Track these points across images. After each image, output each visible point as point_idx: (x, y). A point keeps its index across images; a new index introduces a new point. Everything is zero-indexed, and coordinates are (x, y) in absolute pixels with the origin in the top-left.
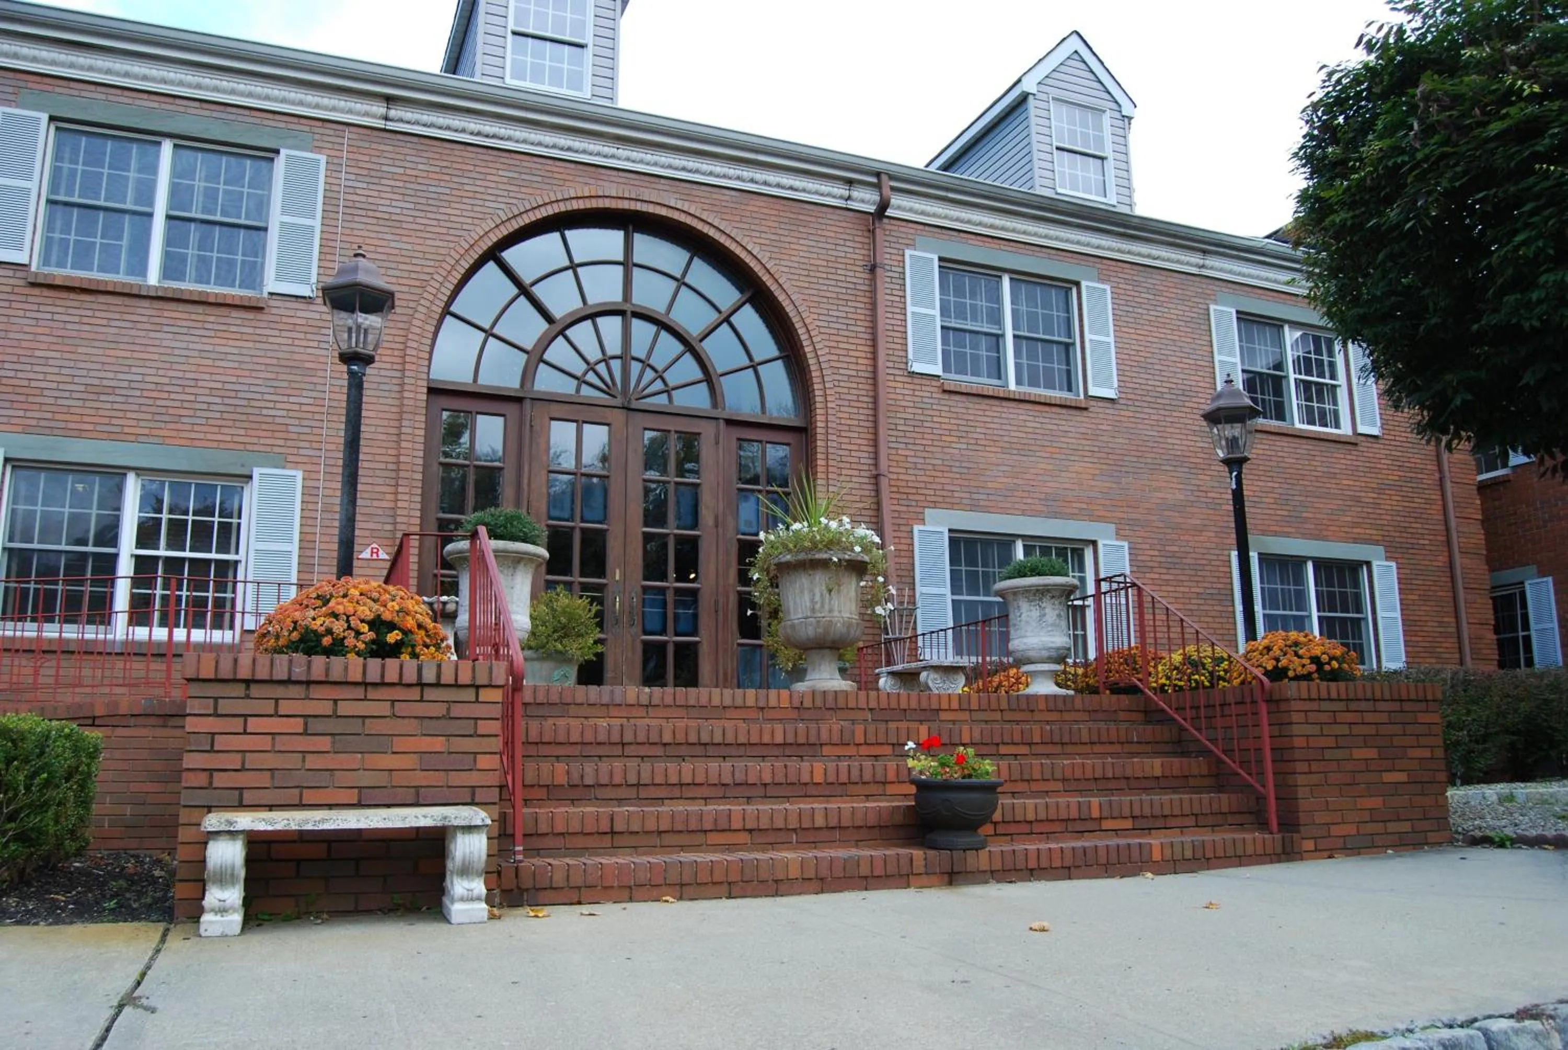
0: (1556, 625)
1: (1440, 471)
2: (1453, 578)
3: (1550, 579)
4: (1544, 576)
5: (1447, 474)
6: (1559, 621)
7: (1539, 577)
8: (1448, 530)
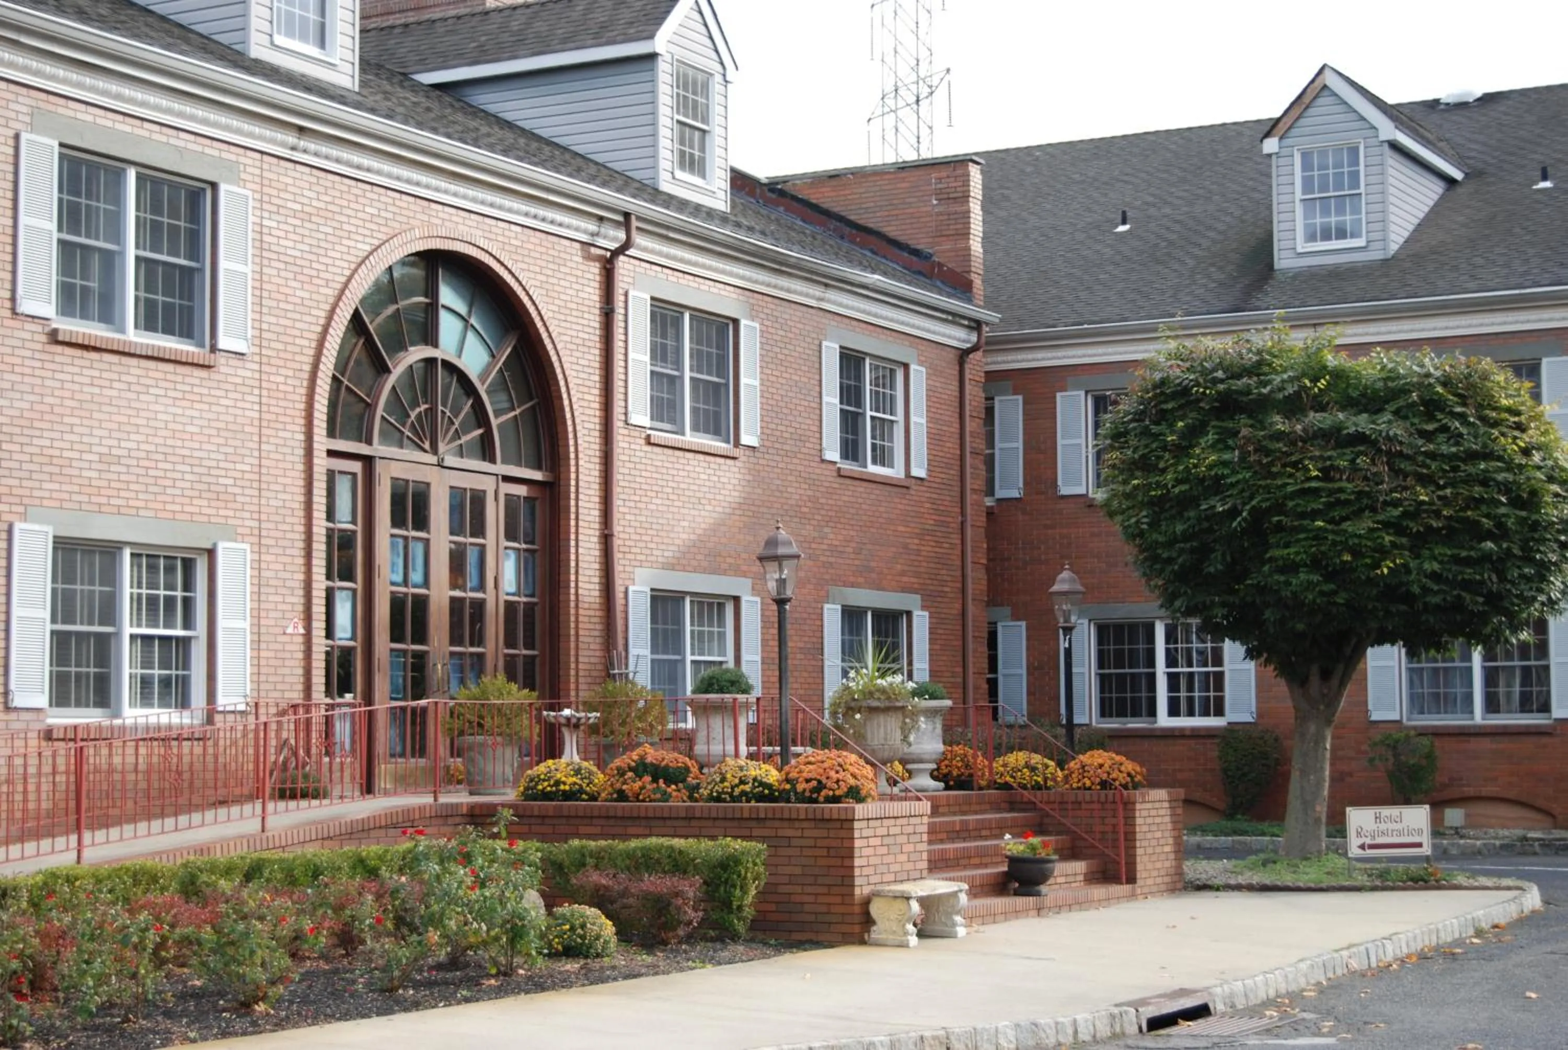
0: (1024, 672)
1: (963, 513)
2: (964, 626)
3: (1023, 624)
4: (1019, 619)
5: (969, 518)
6: (1028, 668)
7: (1013, 620)
8: (963, 576)
